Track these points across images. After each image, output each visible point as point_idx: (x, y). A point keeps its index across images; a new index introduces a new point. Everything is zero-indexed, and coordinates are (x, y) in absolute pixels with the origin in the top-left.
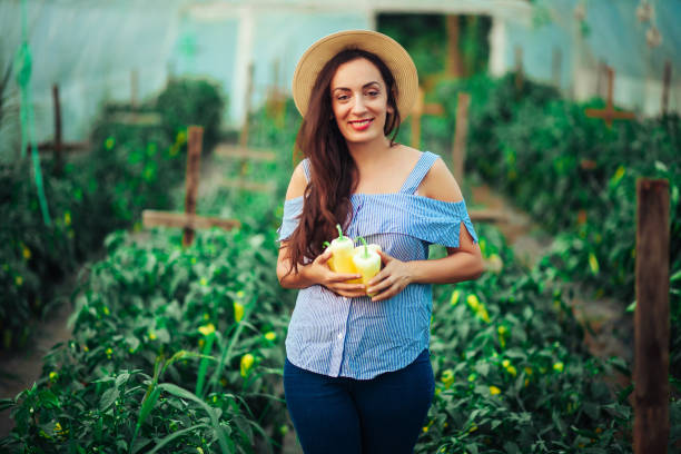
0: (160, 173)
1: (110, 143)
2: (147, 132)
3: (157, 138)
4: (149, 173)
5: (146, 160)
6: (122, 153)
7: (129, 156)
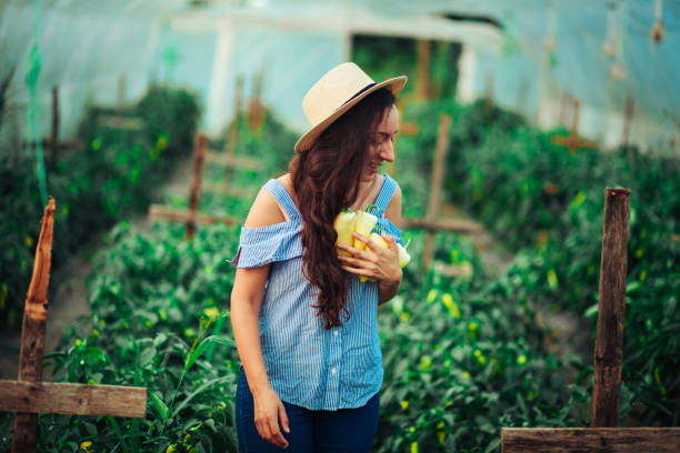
0: (144, 176)
1: (97, 144)
2: (131, 136)
3: (140, 142)
4: (134, 175)
5: (132, 162)
6: (111, 154)
7: (116, 157)
